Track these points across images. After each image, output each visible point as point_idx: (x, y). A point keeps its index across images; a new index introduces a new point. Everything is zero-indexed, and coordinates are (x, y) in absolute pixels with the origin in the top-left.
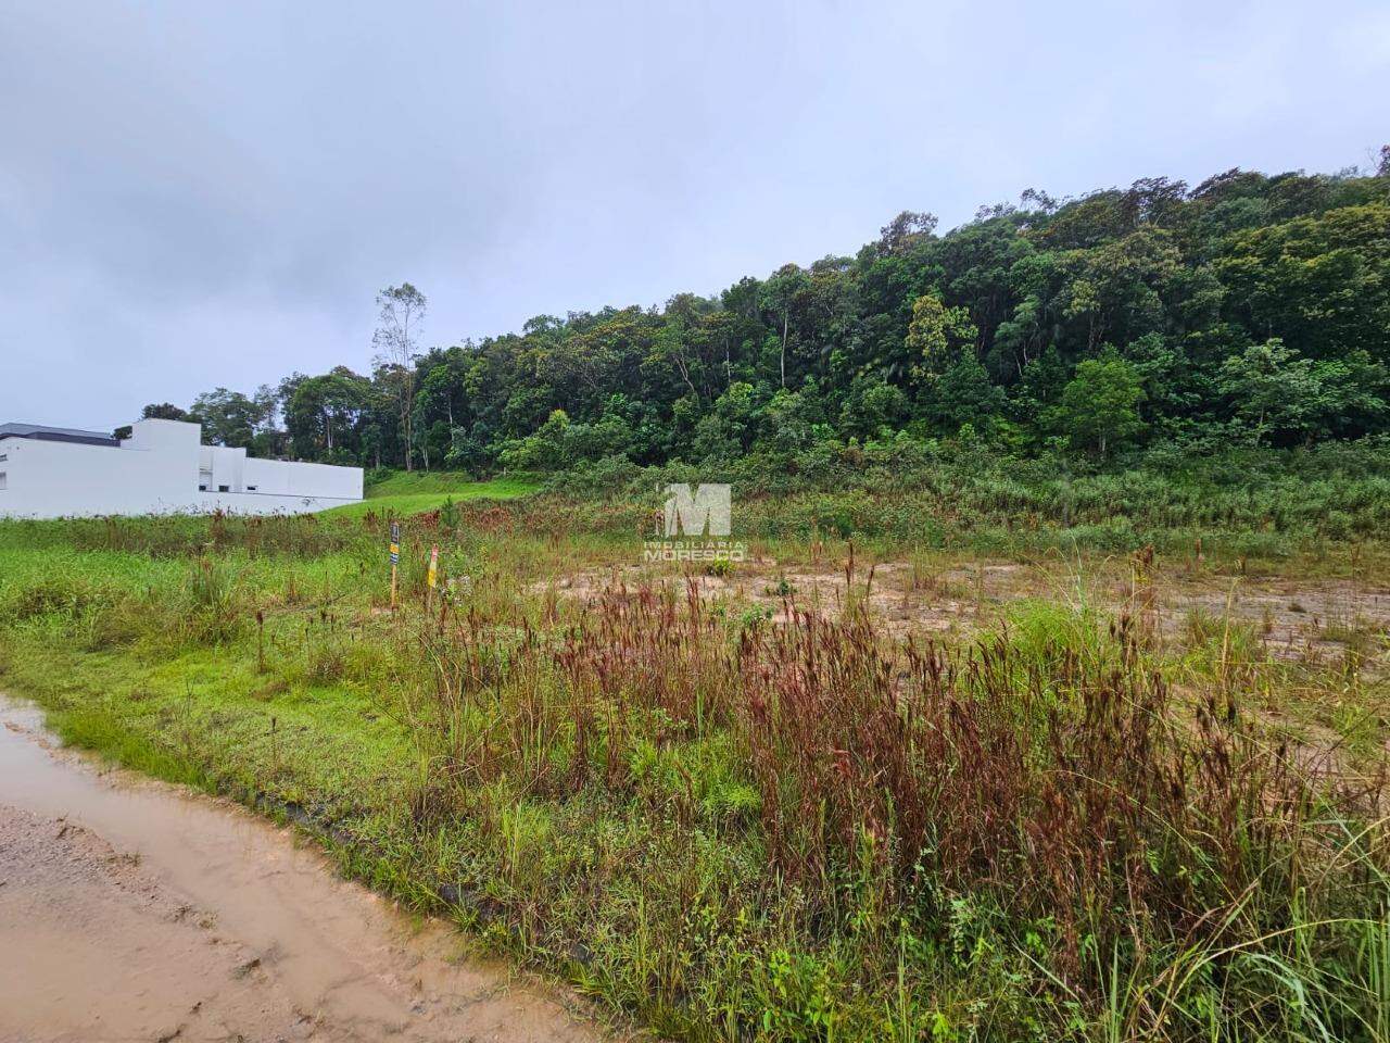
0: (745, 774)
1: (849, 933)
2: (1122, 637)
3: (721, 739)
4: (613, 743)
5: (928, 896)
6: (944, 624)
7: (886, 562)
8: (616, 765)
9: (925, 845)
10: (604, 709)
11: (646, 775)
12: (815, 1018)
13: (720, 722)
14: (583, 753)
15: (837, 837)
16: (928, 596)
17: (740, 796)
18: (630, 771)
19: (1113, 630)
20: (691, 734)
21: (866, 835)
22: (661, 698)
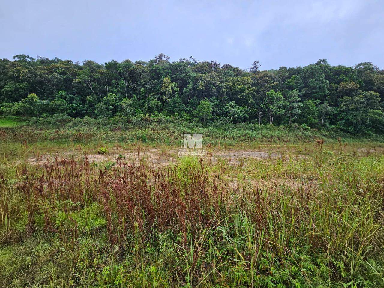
0: (102, 215)
1: (132, 253)
2: (201, 163)
3: (95, 205)
4: (46, 216)
5: (155, 236)
6: (168, 164)
8: (49, 223)
9: (155, 222)
10: (44, 205)
11: (62, 224)
12: (117, 283)
13: (94, 200)
14: (33, 222)
15: (129, 228)
16: (165, 157)
17: (98, 223)
18: (55, 224)
19: (199, 161)
20: (82, 206)
21: (136, 224)
22: (70, 195)
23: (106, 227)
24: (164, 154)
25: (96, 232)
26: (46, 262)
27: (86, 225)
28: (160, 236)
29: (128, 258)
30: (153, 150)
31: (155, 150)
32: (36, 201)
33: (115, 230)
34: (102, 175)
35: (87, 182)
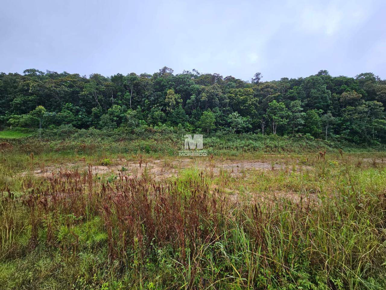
0: (103, 229)
1: (131, 269)
2: (201, 176)
3: (97, 219)
4: (49, 230)
5: (155, 252)
6: (171, 176)
7: (159, 159)
8: (51, 237)
9: (154, 237)
10: (48, 219)
11: (64, 238)
13: (96, 214)
14: (35, 236)
15: (129, 242)
16: (168, 168)
17: (99, 237)
18: (58, 238)
19: (199, 175)
20: (84, 220)
21: (136, 239)
22: (72, 209)
23: (106, 241)
24: (167, 165)
25: (97, 247)
26: (47, 278)
27: (88, 240)
28: (159, 251)
29: (127, 273)
30: (156, 161)
31: (158, 161)
32: (40, 215)
33: (115, 243)
34: (104, 188)
35: (90, 196)
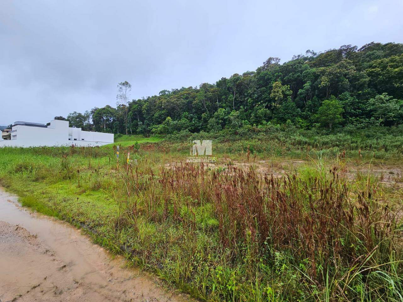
0: (215, 215)
1: (243, 263)
3: (209, 206)
4: (175, 207)
7: (264, 160)
8: (177, 213)
10: (173, 196)
11: (185, 215)
12: (230, 288)
13: (208, 201)
14: (167, 209)
15: (240, 234)
16: (276, 168)
17: (212, 222)
18: (180, 214)
19: (331, 171)
20: (199, 204)
21: (248, 232)
22: (190, 193)
23: (218, 227)
24: (274, 165)
25: (210, 230)
26: (174, 243)
27: (202, 222)
28: (277, 254)
29: (239, 266)
30: (261, 162)
31: (264, 162)
32: (169, 193)
33: (226, 232)
34: (215, 177)
35: (203, 184)
